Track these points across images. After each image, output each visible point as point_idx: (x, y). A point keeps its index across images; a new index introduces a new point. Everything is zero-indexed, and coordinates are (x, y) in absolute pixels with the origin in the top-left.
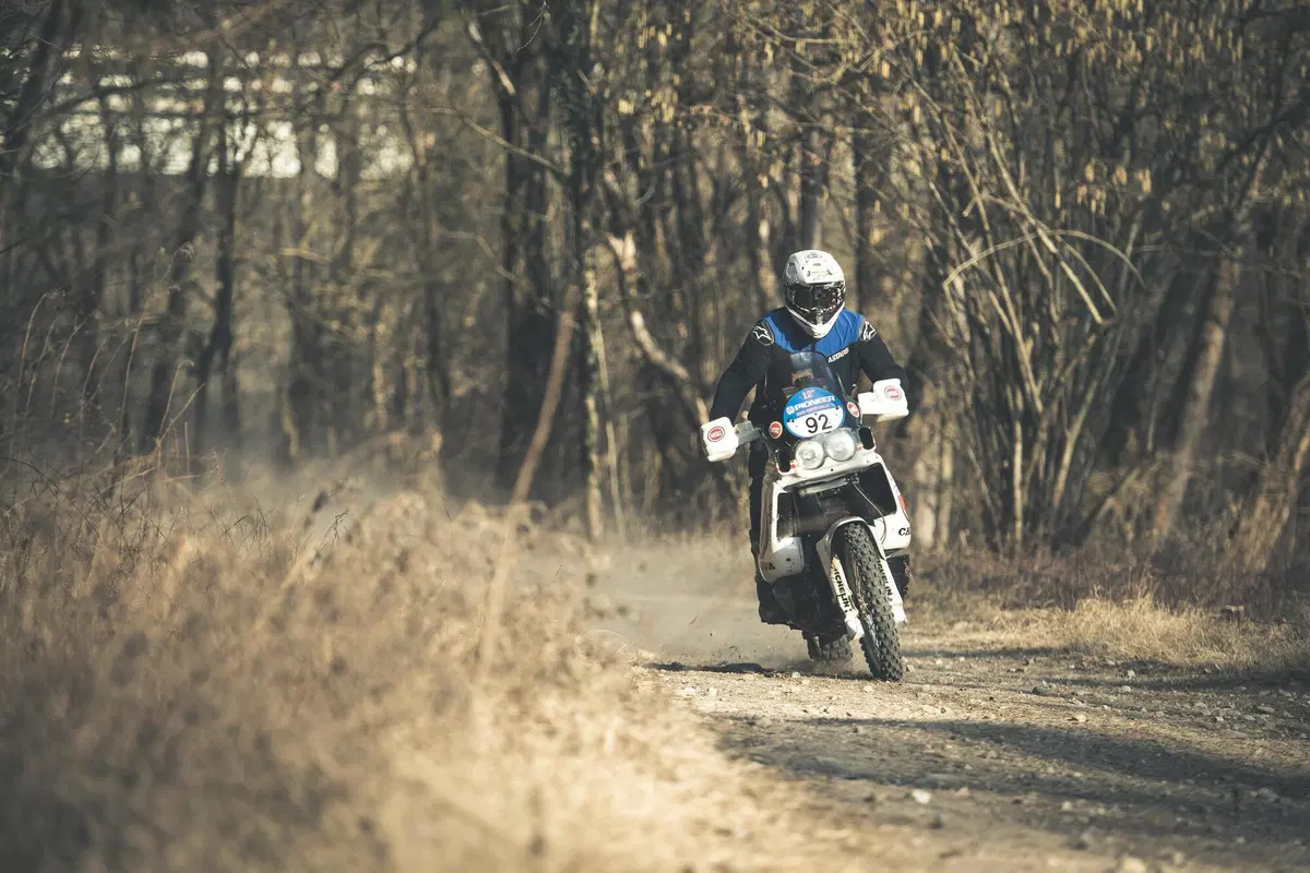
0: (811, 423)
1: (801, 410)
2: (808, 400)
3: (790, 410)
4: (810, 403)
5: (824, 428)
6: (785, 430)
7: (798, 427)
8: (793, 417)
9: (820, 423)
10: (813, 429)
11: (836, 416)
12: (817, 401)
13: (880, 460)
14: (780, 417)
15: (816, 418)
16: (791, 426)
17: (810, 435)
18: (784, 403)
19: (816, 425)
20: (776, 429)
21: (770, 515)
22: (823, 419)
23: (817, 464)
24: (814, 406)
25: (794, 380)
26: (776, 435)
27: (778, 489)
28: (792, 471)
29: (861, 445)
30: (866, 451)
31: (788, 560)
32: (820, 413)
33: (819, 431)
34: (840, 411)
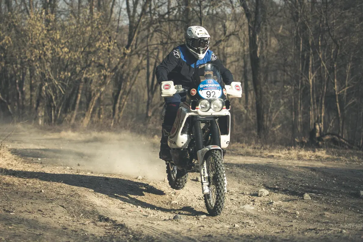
0: (208, 93)
1: (205, 87)
2: (210, 84)
3: (201, 86)
5: (213, 97)
6: (198, 94)
7: (203, 94)
8: (202, 89)
9: (212, 95)
10: (209, 96)
11: (218, 93)
12: (213, 85)
13: (230, 114)
14: (197, 88)
15: (211, 92)
16: (200, 92)
17: (207, 98)
18: (199, 83)
19: (210, 95)
21: (181, 124)
22: (214, 93)
23: (207, 110)
24: (211, 87)
25: (205, 74)
26: (194, 94)
27: (187, 115)
28: (196, 110)
29: (225, 107)
30: (226, 110)
31: (182, 143)
32: (213, 90)
33: (211, 98)
34: (221, 92)
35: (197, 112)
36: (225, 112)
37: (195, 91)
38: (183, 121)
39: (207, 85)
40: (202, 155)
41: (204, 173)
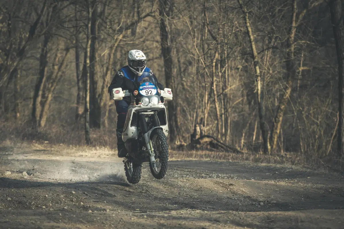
0: (147, 92)
3: (141, 88)
4: (147, 86)
5: (150, 94)
6: (139, 93)
7: (143, 93)
8: (142, 89)
9: (150, 93)
10: (147, 94)
11: (154, 92)
12: (150, 86)
13: (165, 107)
14: (138, 89)
15: (149, 91)
16: (141, 92)
17: (146, 95)
19: (148, 93)
20: (136, 93)
21: (130, 118)
22: (151, 91)
23: (147, 104)
25: (143, 80)
27: (133, 110)
28: (139, 105)
29: (160, 101)
30: (161, 103)
31: (132, 133)
32: (150, 90)
33: (149, 95)
34: (156, 90)
35: (140, 106)
36: (161, 106)
37: (136, 92)
38: (130, 115)
39: (145, 87)
40: (148, 135)
41: (151, 148)
